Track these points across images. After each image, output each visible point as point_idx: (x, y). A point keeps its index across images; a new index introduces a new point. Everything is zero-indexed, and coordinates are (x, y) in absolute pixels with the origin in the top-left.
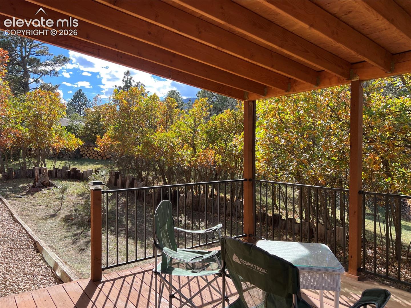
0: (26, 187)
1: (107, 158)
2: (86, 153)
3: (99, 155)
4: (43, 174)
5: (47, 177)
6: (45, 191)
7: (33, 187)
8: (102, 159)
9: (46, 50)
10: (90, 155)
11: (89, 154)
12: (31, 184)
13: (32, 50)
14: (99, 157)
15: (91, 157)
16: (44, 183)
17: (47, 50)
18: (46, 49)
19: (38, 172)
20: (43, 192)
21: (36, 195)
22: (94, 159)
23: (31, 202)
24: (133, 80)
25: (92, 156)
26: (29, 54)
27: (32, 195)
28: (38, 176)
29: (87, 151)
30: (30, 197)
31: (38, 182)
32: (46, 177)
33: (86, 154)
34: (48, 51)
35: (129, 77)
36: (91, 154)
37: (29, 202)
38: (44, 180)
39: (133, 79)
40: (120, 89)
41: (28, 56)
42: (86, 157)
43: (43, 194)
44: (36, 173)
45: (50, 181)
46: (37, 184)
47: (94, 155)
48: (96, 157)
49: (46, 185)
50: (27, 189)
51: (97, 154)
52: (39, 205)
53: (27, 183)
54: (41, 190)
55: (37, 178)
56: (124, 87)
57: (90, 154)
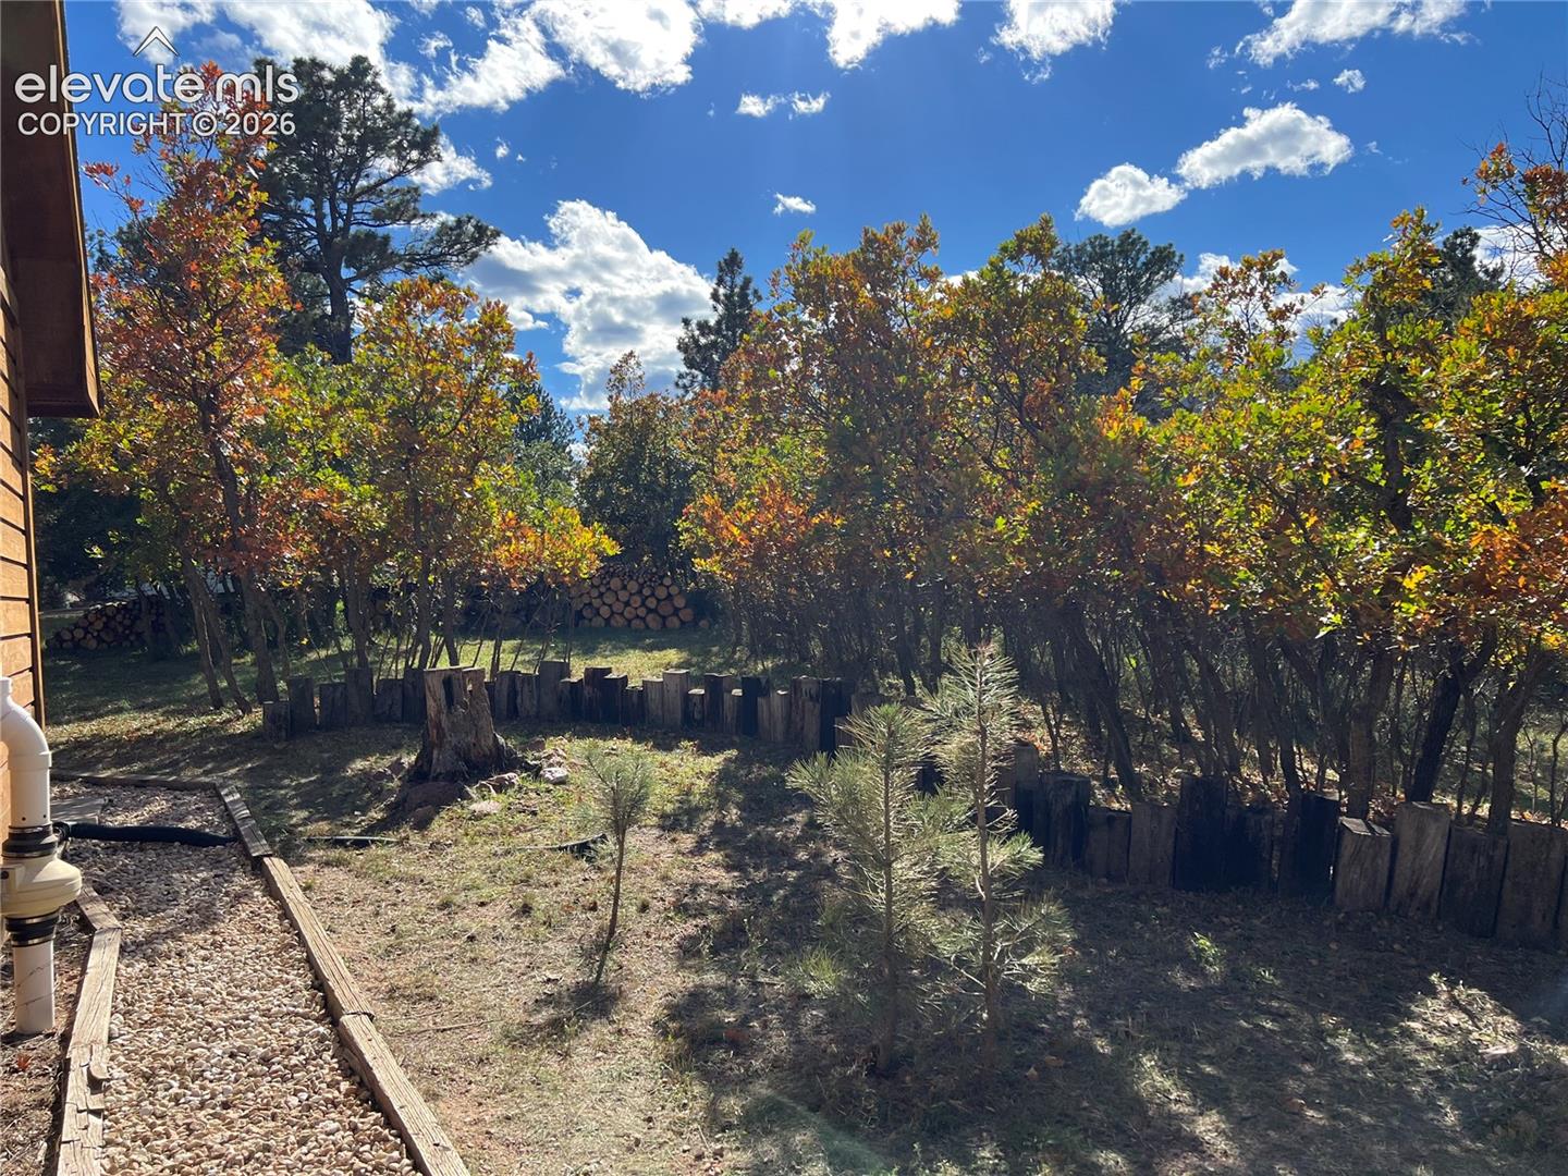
0: (381, 775)
1: (683, 623)
2: (596, 603)
3: (650, 611)
4: (465, 706)
5: (487, 721)
6: (487, 803)
7: (418, 775)
8: (664, 625)
9: (408, 201)
10: (613, 613)
11: (610, 606)
12: (408, 760)
13: (357, 208)
14: (650, 618)
15: (618, 621)
16: (473, 756)
17: (416, 201)
18: (408, 197)
19: (441, 693)
20: (474, 806)
21: (440, 827)
22: (629, 625)
23: (428, 874)
24: (756, 292)
25: (622, 614)
26: (348, 223)
27: (422, 825)
28: (443, 717)
29: (601, 595)
30: (415, 839)
31: (440, 746)
32: (482, 723)
33: (598, 610)
34: (418, 205)
35: (739, 281)
36: (618, 607)
37: (413, 877)
38: (471, 739)
39: (752, 286)
40: (703, 334)
41: (346, 229)
42: (598, 622)
43: (477, 817)
44: (430, 703)
45: (502, 740)
46: (442, 759)
47: (628, 609)
48: (637, 616)
49: (488, 766)
50: (391, 791)
51: (643, 604)
52: (473, 896)
53: (384, 753)
54: (466, 796)
55: (438, 726)
56: (719, 323)
57: (615, 609)
